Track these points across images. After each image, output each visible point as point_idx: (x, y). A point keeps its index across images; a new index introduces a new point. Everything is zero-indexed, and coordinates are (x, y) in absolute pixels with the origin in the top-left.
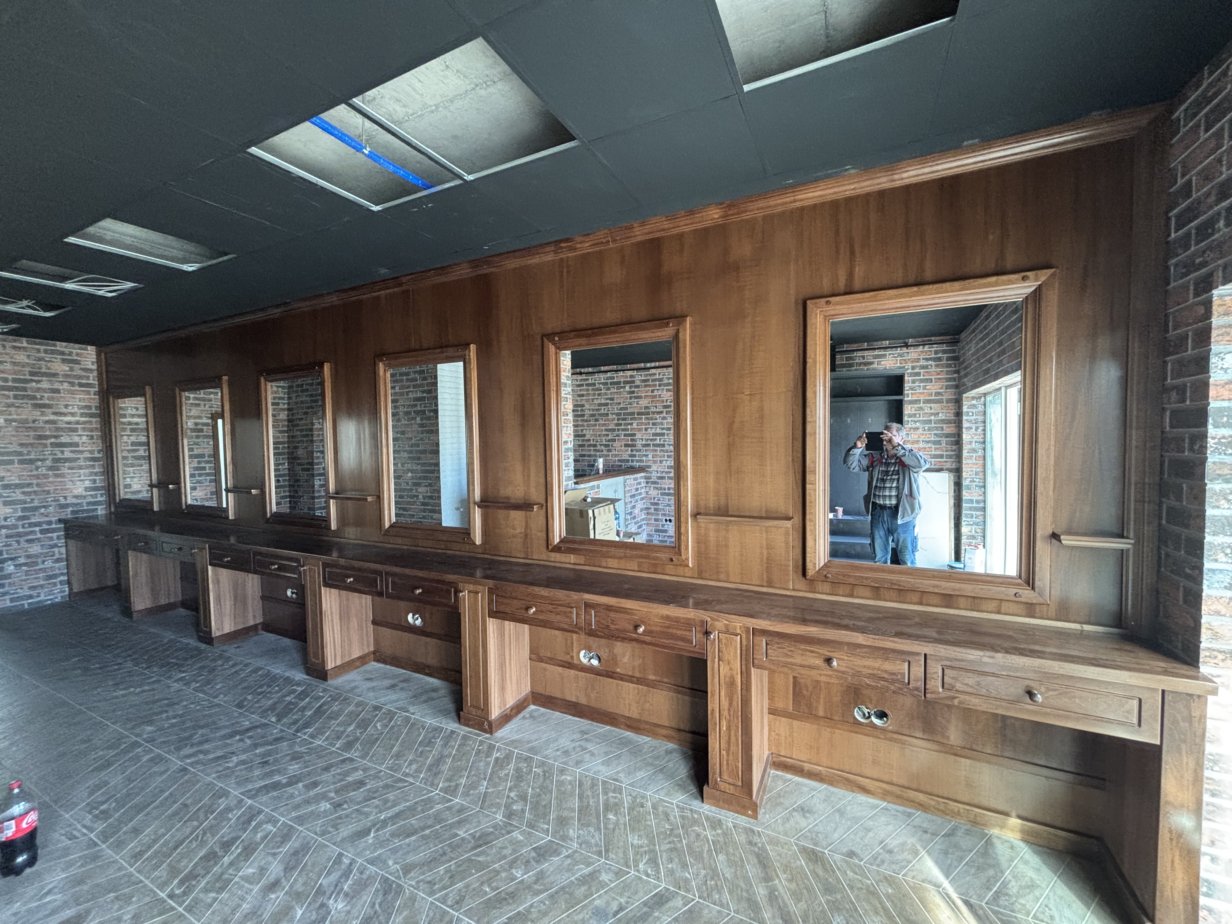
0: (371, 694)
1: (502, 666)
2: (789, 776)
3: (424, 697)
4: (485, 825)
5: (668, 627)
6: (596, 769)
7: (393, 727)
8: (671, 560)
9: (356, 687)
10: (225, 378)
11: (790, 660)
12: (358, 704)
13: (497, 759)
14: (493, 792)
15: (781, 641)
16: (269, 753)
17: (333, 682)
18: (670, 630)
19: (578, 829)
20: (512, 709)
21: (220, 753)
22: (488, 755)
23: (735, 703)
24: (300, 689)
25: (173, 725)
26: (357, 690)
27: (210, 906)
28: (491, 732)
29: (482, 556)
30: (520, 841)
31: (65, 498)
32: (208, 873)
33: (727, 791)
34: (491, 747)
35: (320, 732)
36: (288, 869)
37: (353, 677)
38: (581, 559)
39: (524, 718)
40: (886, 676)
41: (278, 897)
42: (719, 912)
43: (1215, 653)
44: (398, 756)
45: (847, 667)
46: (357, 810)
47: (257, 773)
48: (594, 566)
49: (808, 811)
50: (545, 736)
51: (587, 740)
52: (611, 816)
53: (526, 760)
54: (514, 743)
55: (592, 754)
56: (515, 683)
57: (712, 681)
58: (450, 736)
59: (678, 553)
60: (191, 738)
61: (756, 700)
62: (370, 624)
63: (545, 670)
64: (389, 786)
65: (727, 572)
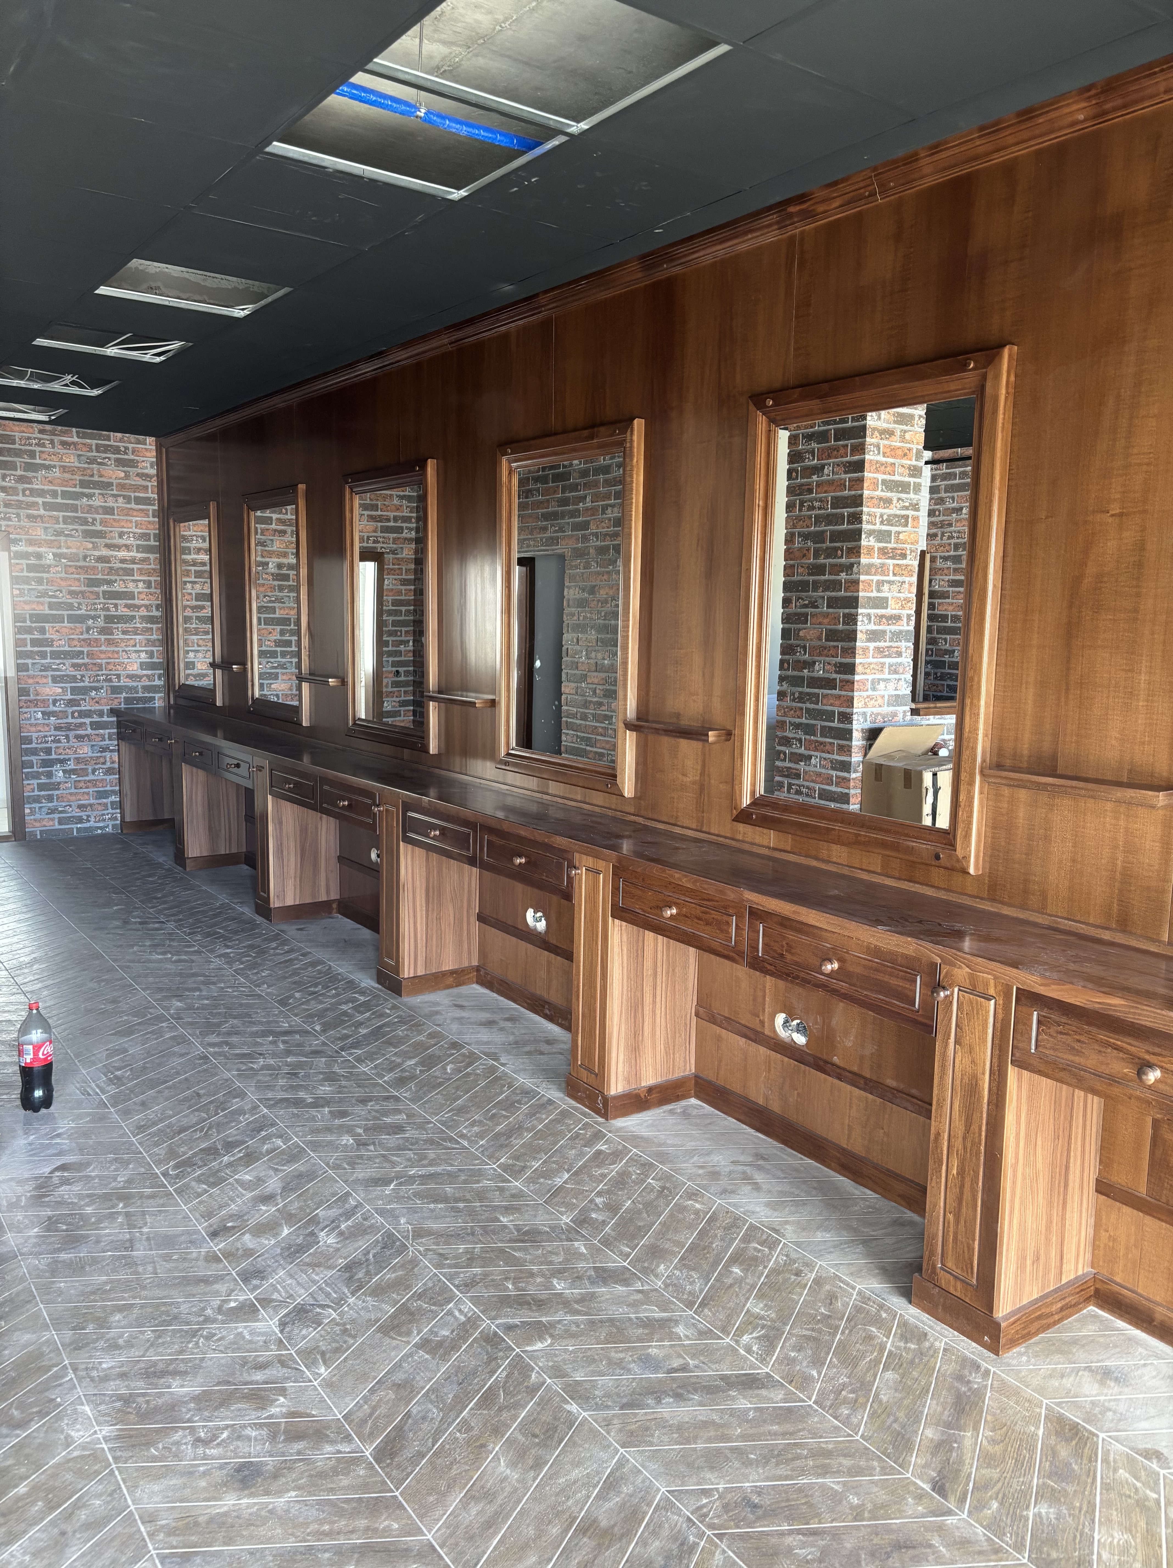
0: (455, 1027)
1: (635, 1007)
2: (1121, 1324)
3: (530, 1048)
4: (542, 1221)
5: (876, 970)
6: (751, 1207)
7: (468, 1074)
8: (937, 857)
9: (437, 1013)
10: (302, 487)
11: (1076, 1059)
12: (431, 1036)
13: (599, 1152)
14: (572, 1189)
15: (1064, 1020)
16: (300, 1065)
17: (408, 998)
18: (880, 976)
19: (675, 1268)
20: (650, 1090)
21: (245, 1051)
22: (589, 1143)
23: (974, 1127)
24: (362, 999)
25: (203, 1007)
26: (438, 1017)
27: (199, 1195)
28: (605, 1116)
29: (633, 818)
30: (582, 1254)
31: (118, 676)
32: (205, 1165)
33: (952, 1290)
34: (598, 1136)
35: (371, 1056)
36: (287, 1189)
37: (440, 998)
38: (788, 841)
39: (672, 1112)
41: (267, 1211)
42: (837, 1428)
44: (461, 1110)
46: (384, 1156)
47: (281, 1082)
48: (807, 856)
49: (1117, 1380)
50: (690, 1145)
51: (760, 1168)
52: (736, 1270)
53: (644, 1165)
54: (636, 1140)
55: (757, 1187)
56: (660, 1047)
57: (942, 1078)
58: (543, 1106)
59: (952, 845)
60: (219, 1025)
61: (1028, 1135)
62: (474, 919)
63: (719, 1038)
64: (433, 1142)
65: (1045, 892)
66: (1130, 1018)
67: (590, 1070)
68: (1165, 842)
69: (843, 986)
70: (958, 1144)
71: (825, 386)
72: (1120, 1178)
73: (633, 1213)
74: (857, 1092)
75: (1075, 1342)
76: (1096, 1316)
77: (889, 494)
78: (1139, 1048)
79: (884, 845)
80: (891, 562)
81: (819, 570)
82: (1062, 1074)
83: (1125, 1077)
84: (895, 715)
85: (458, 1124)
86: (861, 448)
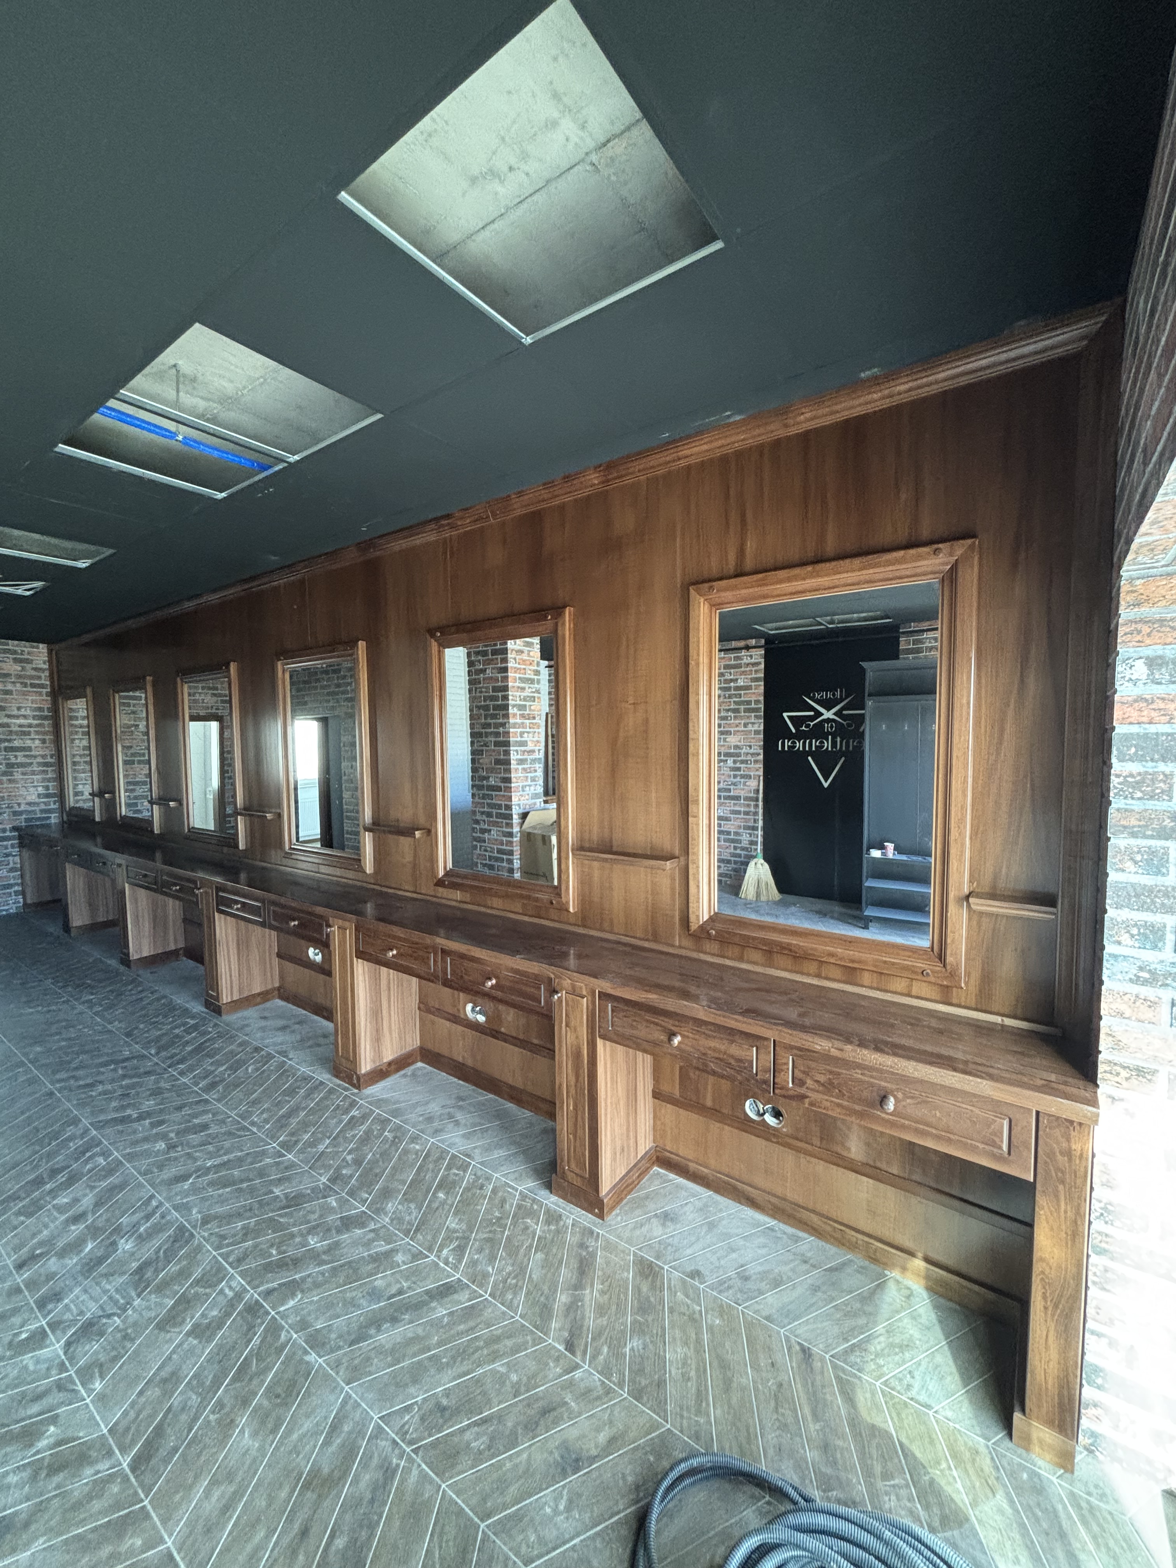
0: (259, 1034)
1: (376, 1013)
2: (672, 1176)
4: (305, 1186)
5: (518, 983)
6: (453, 1140)
7: (265, 1071)
8: (552, 902)
9: (247, 1025)
10: (149, 679)
11: (634, 1032)
12: (240, 1044)
13: (353, 1117)
14: (330, 1153)
15: (626, 1009)
16: (133, 1086)
17: (226, 1017)
18: (520, 987)
19: (399, 1204)
20: (390, 1064)
21: (89, 1081)
22: (346, 1111)
23: (581, 1079)
24: (192, 1022)
25: (61, 1048)
26: (247, 1029)
27: (16, 1228)
28: (358, 1087)
29: (373, 886)
30: (333, 1208)
31: (19, 804)
32: (28, 1196)
33: (575, 1183)
34: (353, 1104)
35: (191, 1069)
36: (98, 1204)
37: (251, 1013)
38: (468, 897)
39: (405, 1076)
40: (733, 1062)
41: (76, 1229)
42: (504, 1313)
43: (1118, 1068)
44: (254, 1103)
45: (692, 1047)
46: (188, 1154)
47: (114, 1104)
48: (479, 905)
49: (672, 1220)
50: (416, 1099)
51: (460, 1108)
52: (441, 1195)
53: (383, 1122)
54: (379, 1103)
55: (457, 1123)
56: (395, 1035)
57: (560, 1049)
58: (316, 1088)
59: (559, 895)
60: (70, 1062)
61: (612, 1078)
62: (274, 956)
63: (433, 1023)
64: (230, 1134)
65: (611, 920)
66: (662, 1006)
67: (348, 1059)
68: (673, 889)
69: (499, 994)
70: (573, 1091)
71: (469, 626)
72: (665, 1088)
73: (374, 1162)
74: (516, 1049)
75: (647, 1197)
76: (659, 1174)
77: (523, 685)
78: (669, 1024)
79: (522, 896)
80: (527, 722)
81: (488, 725)
82: (627, 1042)
83: (662, 1041)
84: (535, 804)
85: (251, 1114)
86: (505, 660)
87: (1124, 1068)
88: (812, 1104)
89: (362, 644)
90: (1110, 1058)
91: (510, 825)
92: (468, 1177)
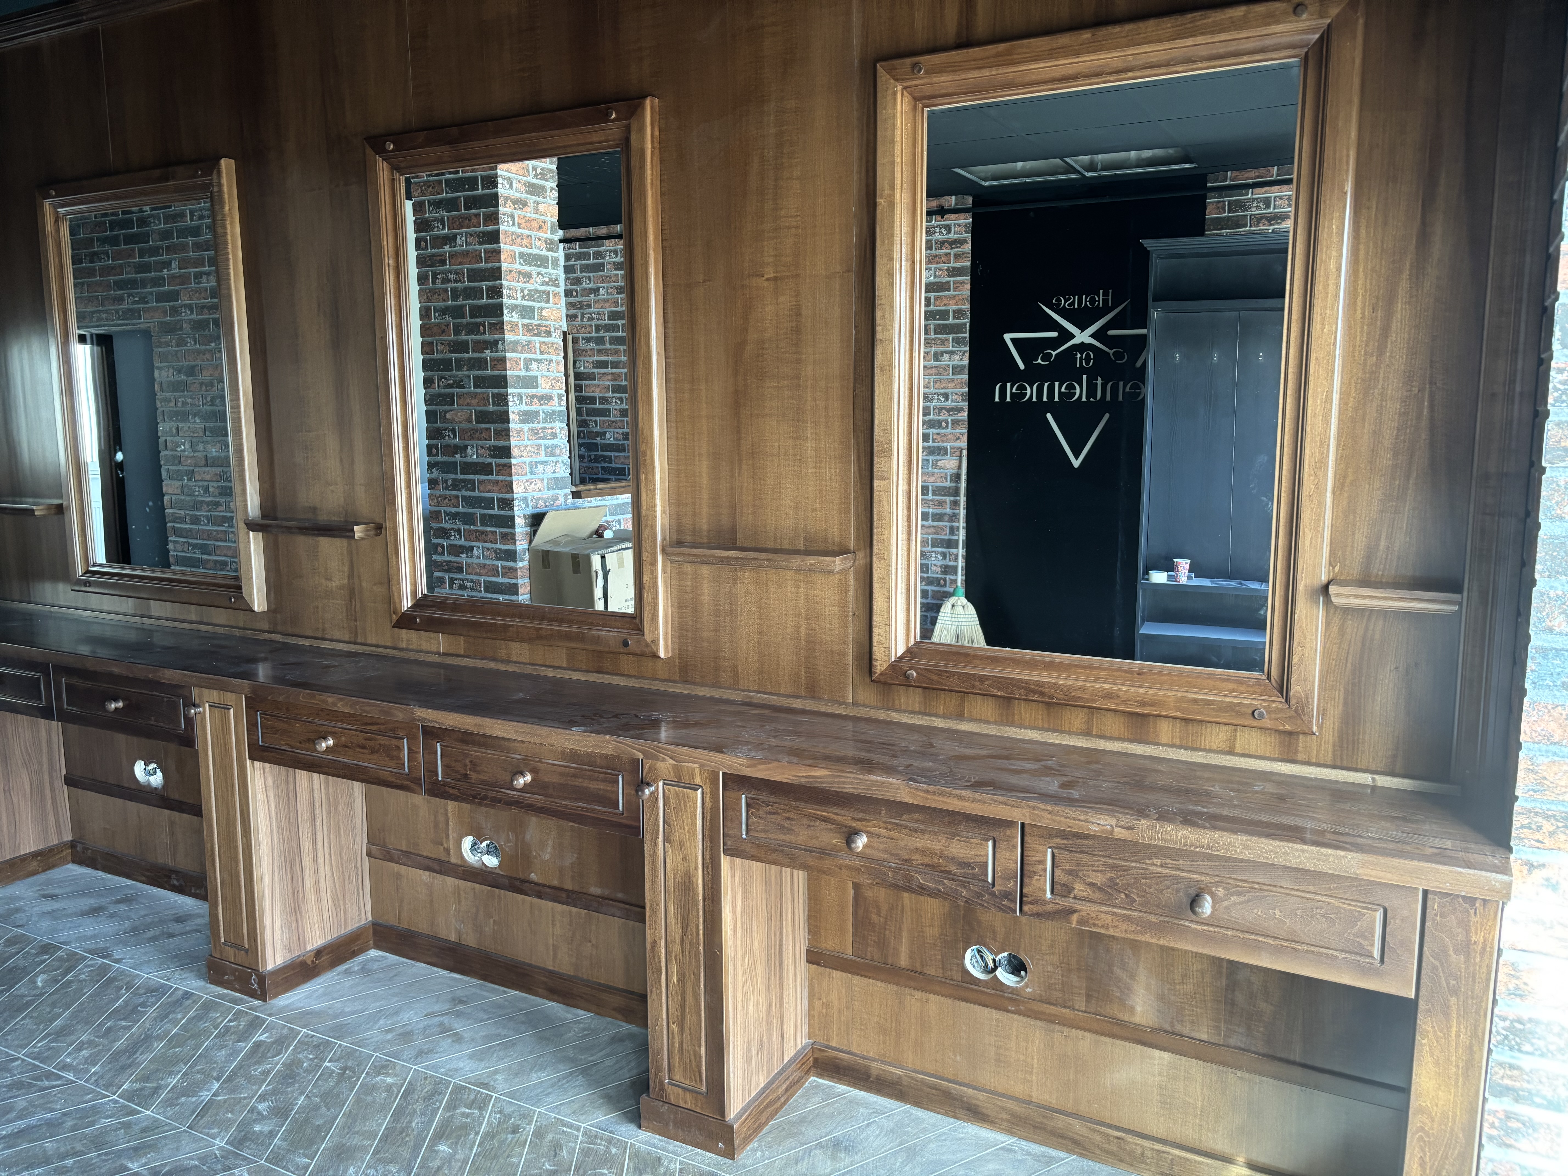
0: (45, 924)
1: (290, 862)
2: (841, 1088)
3: (156, 931)
4: (186, 1155)
5: (574, 776)
6: (454, 1065)
7: (69, 982)
8: (625, 644)
9: (18, 910)
11: (787, 837)
12: (12, 941)
13: (258, 1045)
14: (225, 1101)
15: (772, 799)
18: (579, 782)
19: (368, 1167)
20: (319, 953)
22: (243, 1036)
23: (692, 927)
26: (19, 915)
28: (263, 997)
29: (267, 636)
33: (682, 1104)
34: (255, 1024)
37: (20, 891)
38: (459, 644)
39: (348, 972)
40: (954, 868)
43: (1539, 820)
44: (59, 1034)
45: (885, 851)
48: (484, 658)
49: (846, 1149)
50: (373, 1007)
51: (459, 1014)
52: (443, 1148)
53: (317, 1046)
54: (305, 1017)
55: (458, 1039)
56: (327, 901)
57: (653, 882)
58: (178, 1003)
59: (638, 630)
61: (743, 924)
62: (60, 783)
63: (398, 876)
64: (19, 1085)
65: (734, 669)
66: (835, 788)
67: (238, 947)
68: (843, 606)
69: (538, 799)
70: (676, 948)
72: (829, 944)
73: (310, 1110)
74: (559, 907)
75: (802, 1120)
76: (818, 1086)
77: (528, 268)
78: (846, 817)
79: (568, 637)
80: (536, 339)
81: (462, 347)
82: (774, 856)
83: (834, 848)
84: (556, 498)
85: (57, 1052)
86: (494, 218)
87: (1547, 818)
88: (1081, 922)
89: (227, 166)
90: (1529, 806)
91: (510, 538)
92: (488, 1119)
